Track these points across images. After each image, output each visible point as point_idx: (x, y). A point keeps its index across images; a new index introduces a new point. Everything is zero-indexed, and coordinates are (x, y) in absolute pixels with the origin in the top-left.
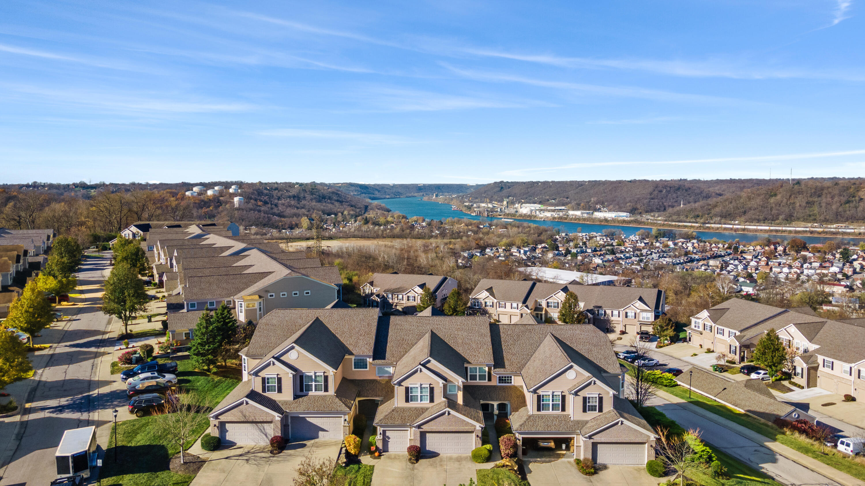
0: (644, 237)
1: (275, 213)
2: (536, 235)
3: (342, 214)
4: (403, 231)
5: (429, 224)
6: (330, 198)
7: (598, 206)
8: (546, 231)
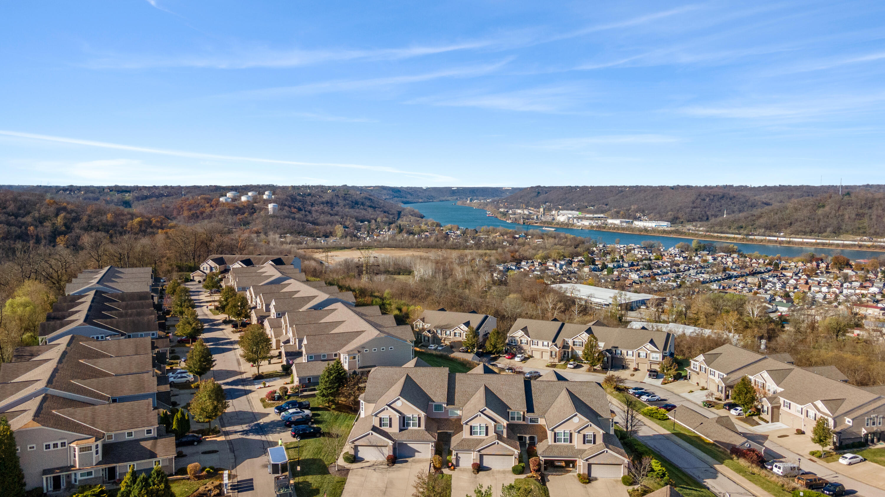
0: (683, 250)
1: (309, 220)
2: (573, 247)
3: (376, 221)
4: (438, 241)
5: (464, 233)
6: (363, 204)
7: (638, 215)
8: (583, 243)
